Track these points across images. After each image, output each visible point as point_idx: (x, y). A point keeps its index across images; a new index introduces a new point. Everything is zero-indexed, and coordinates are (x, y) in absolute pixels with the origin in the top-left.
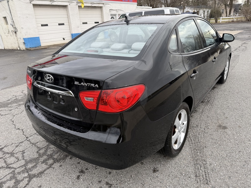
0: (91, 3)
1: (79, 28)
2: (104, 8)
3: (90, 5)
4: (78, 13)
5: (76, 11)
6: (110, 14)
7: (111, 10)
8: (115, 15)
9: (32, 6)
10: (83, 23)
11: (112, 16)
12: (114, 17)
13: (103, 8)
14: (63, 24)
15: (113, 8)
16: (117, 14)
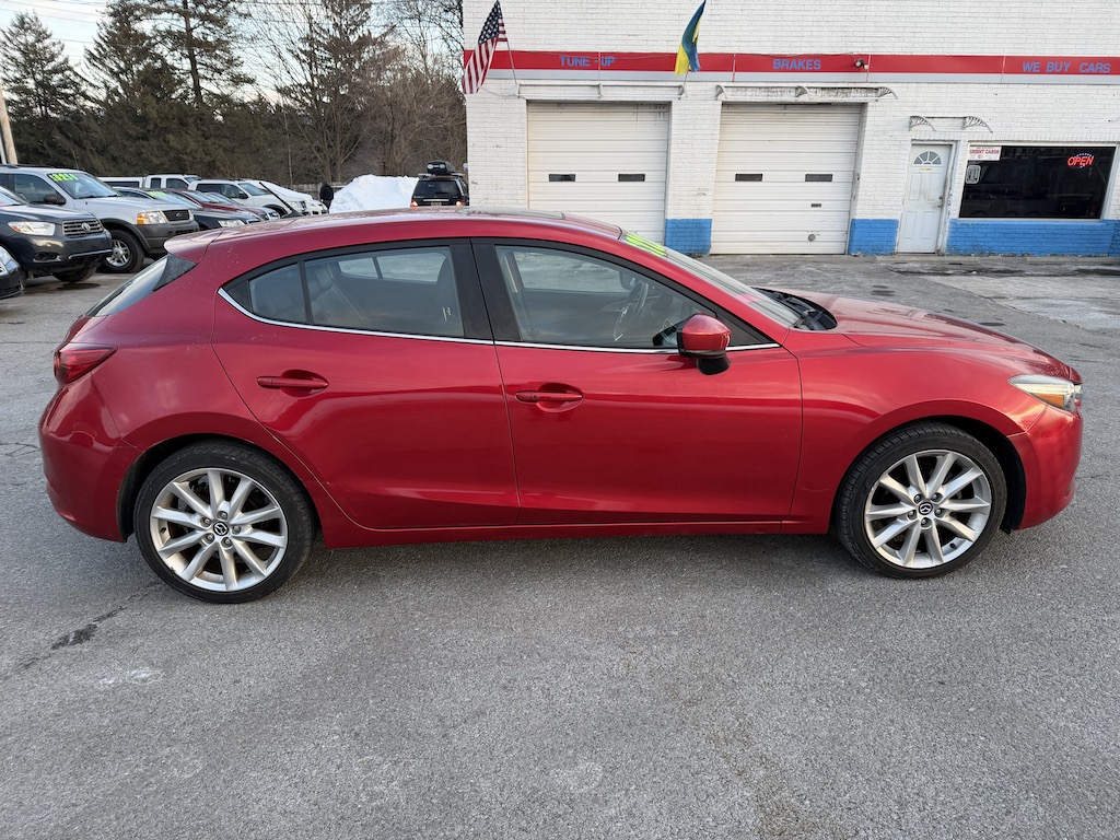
0: (797, 88)
1: (704, 197)
2: (871, 112)
3: (790, 97)
4: (718, 132)
5: (704, 127)
6: (909, 139)
7: (914, 121)
8: (949, 145)
9: (525, 105)
10: (740, 178)
12: (941, 153)
13: (869, 109)
14: (641, 178)
15: (937, 109)
16: (964, 136)
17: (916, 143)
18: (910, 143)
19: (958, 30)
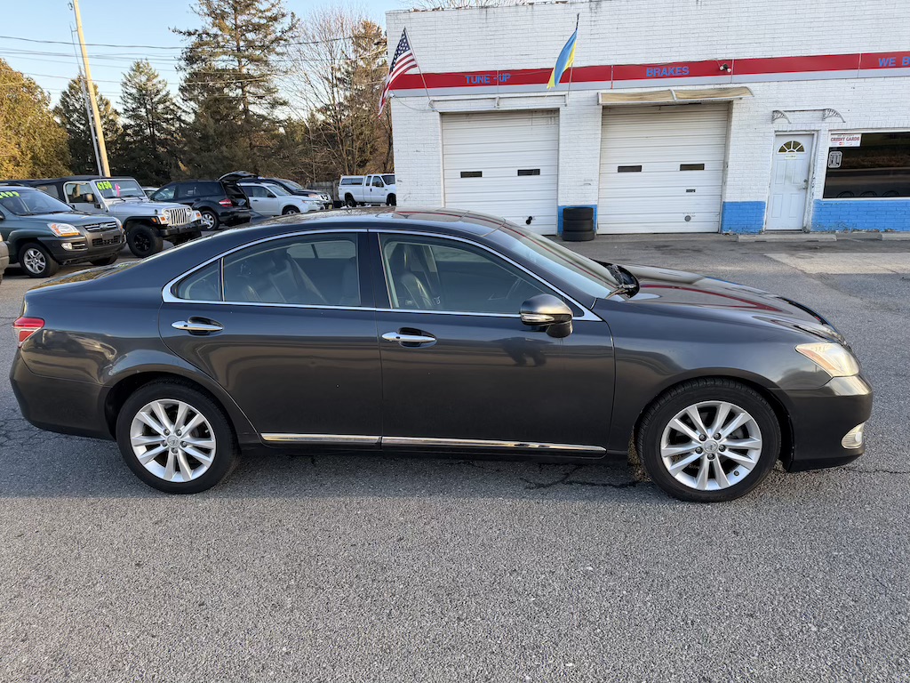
1: (589, 187)
2: (736, 109)
4: (600, 132)
5: (588, 128)
6: (773, 130)
7: (776, 114)
8: (811, 134)
9: (439, 117)
10: (622, 169)
11: (792, 139)
12: (803, 141)
13: (734, 106)
14: (537, 172)
15: (798, 104)
16: (824, 127)
17: (779, 134)
18: (774, 134)
19: (816, 33)
